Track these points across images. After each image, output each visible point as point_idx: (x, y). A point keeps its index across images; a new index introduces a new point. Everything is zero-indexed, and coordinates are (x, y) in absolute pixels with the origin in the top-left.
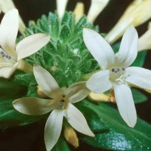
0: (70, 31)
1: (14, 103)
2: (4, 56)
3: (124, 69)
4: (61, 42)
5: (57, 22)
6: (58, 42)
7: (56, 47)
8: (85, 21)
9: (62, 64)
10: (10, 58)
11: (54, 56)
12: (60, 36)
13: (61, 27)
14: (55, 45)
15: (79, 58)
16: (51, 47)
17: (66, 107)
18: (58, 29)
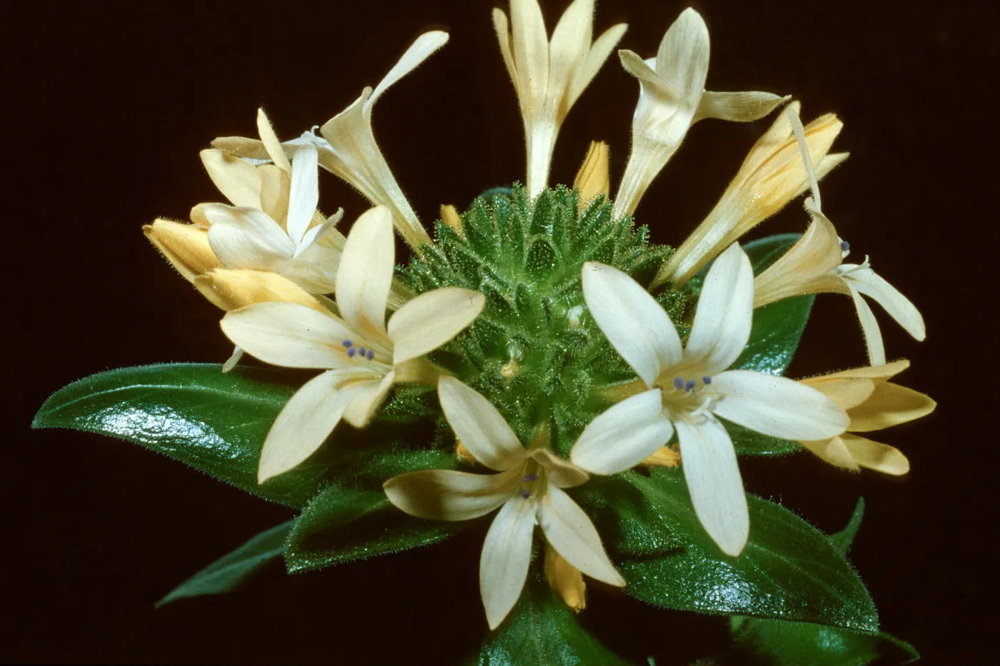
0: (557, 253)
1: (389, 486)
2: (351, 354)
3: (707, 381)
4: (530, 287)
5: (518, 226)
6: (520, 290)
7: (514, 306)
8: (607, 213)
9: (532, 356)
10: (371, 357)
11: (509, 331)
12: (527, 269)
13: (529, 241)
14: (510, 298)
15: (585, 339)
16: (498, 307)
17: (542, 492)
18: (521, 249)
